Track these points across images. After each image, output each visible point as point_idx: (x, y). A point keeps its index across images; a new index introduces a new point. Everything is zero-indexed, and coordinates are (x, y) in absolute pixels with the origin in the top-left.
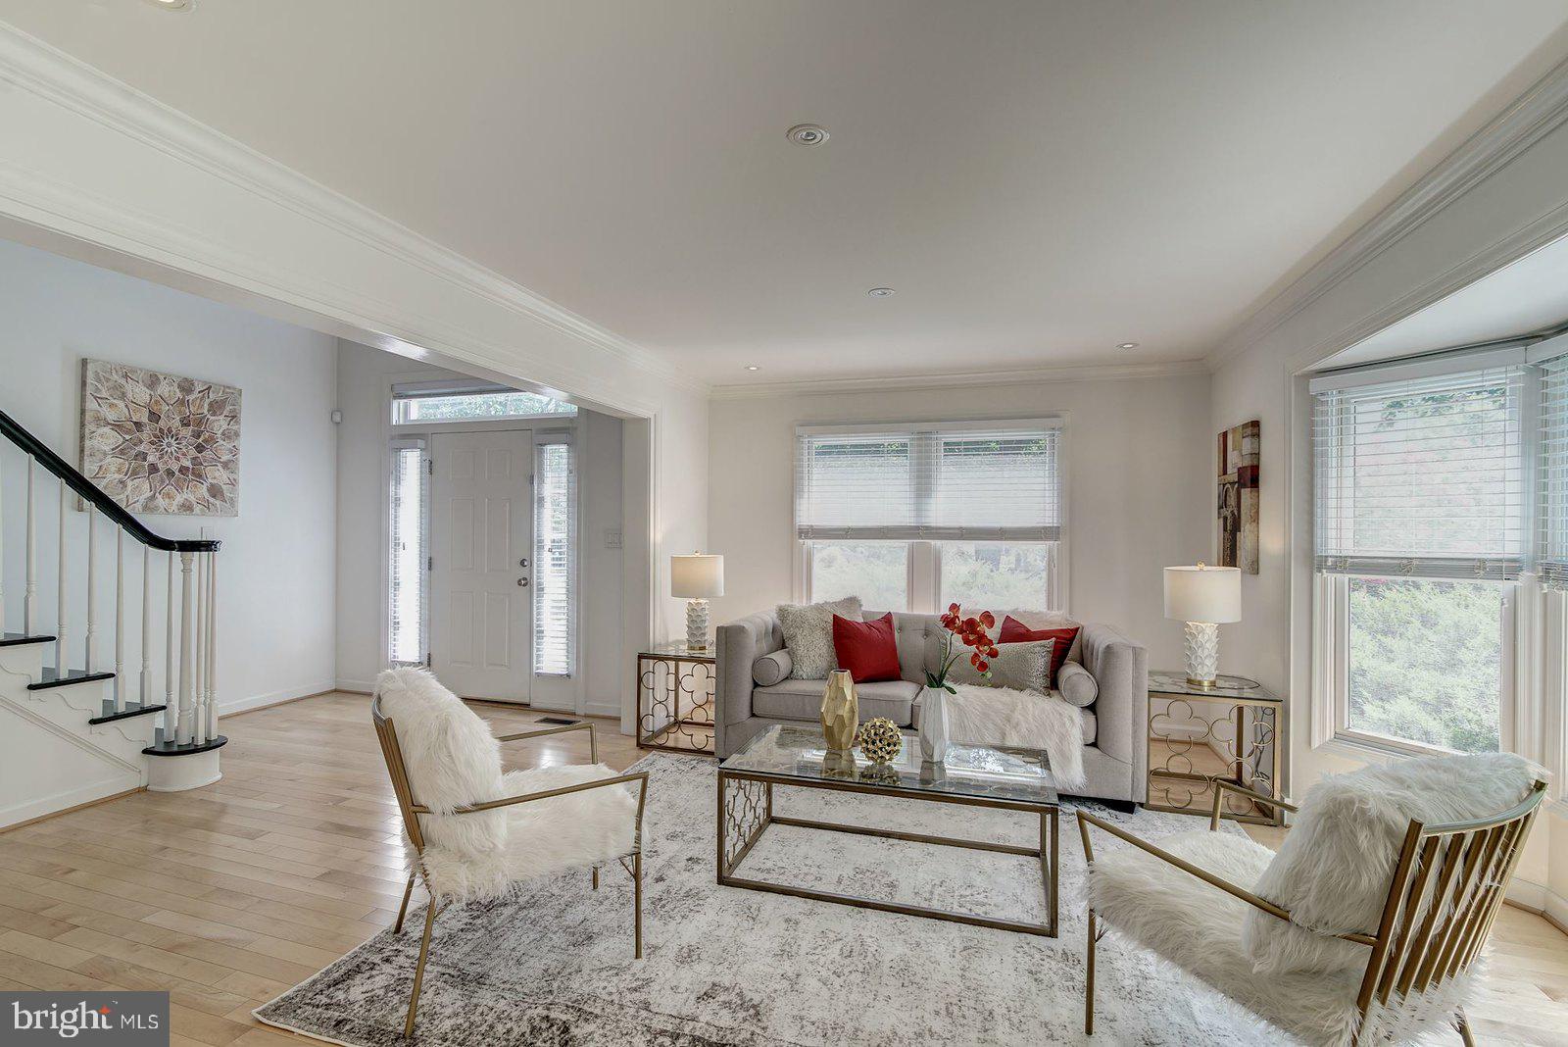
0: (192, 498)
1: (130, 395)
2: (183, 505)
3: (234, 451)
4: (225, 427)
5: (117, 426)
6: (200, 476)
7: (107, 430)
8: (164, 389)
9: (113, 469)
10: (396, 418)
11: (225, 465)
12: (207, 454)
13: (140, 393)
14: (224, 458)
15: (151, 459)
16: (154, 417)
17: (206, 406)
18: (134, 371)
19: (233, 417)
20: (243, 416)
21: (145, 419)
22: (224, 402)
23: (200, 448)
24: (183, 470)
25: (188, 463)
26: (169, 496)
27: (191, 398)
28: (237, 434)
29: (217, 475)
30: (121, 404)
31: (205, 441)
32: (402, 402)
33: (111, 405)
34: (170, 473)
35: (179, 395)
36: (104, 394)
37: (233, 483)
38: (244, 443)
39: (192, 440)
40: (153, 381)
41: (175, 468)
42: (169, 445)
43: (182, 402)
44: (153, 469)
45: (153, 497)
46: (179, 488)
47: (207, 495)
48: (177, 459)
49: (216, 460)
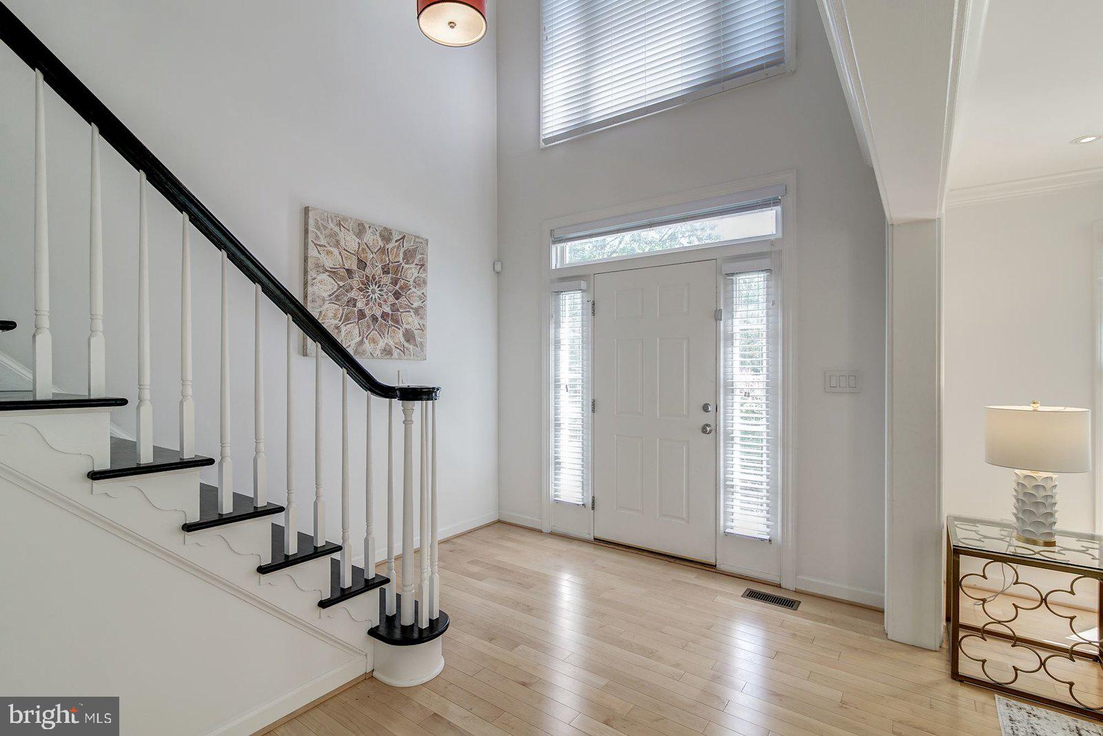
0: (391, 343)
1: (342, 243)
2: (385, 350)
3: (423, 298)
4: (416, 274)
5: (333, 273)
6: (397, 322)
7: (325, 276)
8: (369, 237)
9: (330, 315)
10: (555, 264)
11: (417, 311)
12: (403, 300)
13: (350, 241)
14: (416, 305)
15: (360, 305)
16: (362, 264)
17: (401, 255)
18: (345, 219)
19: (422, 265)
20: (430, 265)
21: (354, 267)
22: (415, 250)
23: (397, 295)
24: (384, 315)
25: (388, 310)
26: (374, 341)
27: (390, 246)
28: (425, 282)
29: (410, 321)
30: (336, 251)
31: (401, 288)
32: (559, 246)
33: (329, 252)
34: (374, 319)
35: (381, 243)
36: (323, 242)
37: (422, 329)
38: (429, 290)
39: (391, 287)
40: (361, 229)
41: (378, 314)
42: (374, 292)
43: (383, 250)
44: (362, 314)
45: (361, 342)
46: (381, 334)
47: (402, 339)
48: (380, 305)
49: (410, 306)
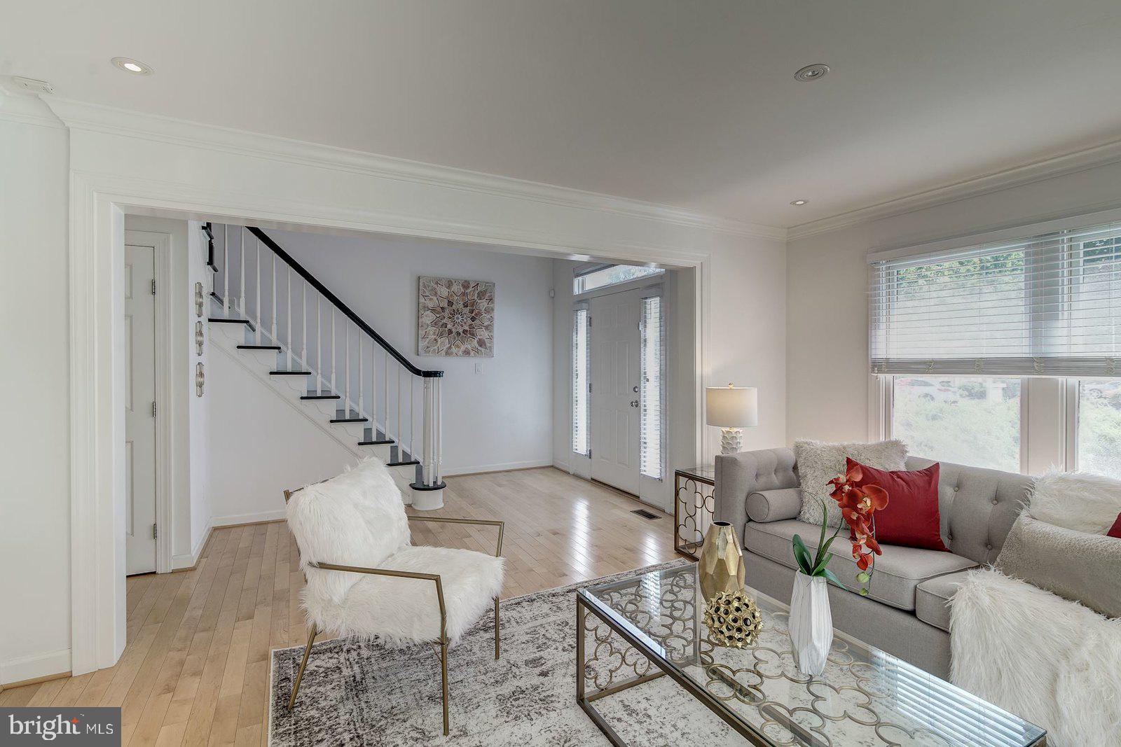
0: (469, 347)
1: (439, 293)
2: (465, 351)
3: (491, 320)
4: (486, 305)
5: (433, 310)
6: (473, 335)
7: (428, 312)
8: (455, 288)
9: (431, 333)
10: (577, 290)
11: (487, 328)
12: (477, 322)
13: (444, 292)
14: (486, 324)
15: (449, 326)
16: (450, 303)
17: (476, 295)
18: (441, 280)
19: (491, 300)
20: (496, 300)
21: (446, 306)
22: (485, 291)
23: (473, 319)
24: (465, 332)
25: (467, 328)
26: (458, 346)
27: (468, 291)
28: (493, 310)
29: (482, 334)
30: (435, 298)
31: (476, 315)
32: (580, 278)
33: (431, 299)
34: (458, 334)
35: (463, 290)
36: (427, 294)
37: (491, 338)
38: (497, 314)
39: (469, 315)
40: (450, 284)
41: (461, 331)
42: (458, 318)
43: (464, 294)
44: (450, 332)
45: (450, 348)
46: (463, 342)
47: (477, 346)
48: (462, 326)
49: (482, 325)
